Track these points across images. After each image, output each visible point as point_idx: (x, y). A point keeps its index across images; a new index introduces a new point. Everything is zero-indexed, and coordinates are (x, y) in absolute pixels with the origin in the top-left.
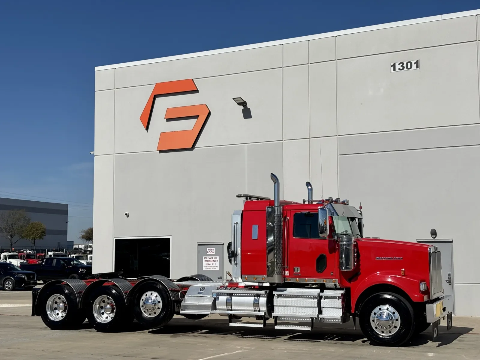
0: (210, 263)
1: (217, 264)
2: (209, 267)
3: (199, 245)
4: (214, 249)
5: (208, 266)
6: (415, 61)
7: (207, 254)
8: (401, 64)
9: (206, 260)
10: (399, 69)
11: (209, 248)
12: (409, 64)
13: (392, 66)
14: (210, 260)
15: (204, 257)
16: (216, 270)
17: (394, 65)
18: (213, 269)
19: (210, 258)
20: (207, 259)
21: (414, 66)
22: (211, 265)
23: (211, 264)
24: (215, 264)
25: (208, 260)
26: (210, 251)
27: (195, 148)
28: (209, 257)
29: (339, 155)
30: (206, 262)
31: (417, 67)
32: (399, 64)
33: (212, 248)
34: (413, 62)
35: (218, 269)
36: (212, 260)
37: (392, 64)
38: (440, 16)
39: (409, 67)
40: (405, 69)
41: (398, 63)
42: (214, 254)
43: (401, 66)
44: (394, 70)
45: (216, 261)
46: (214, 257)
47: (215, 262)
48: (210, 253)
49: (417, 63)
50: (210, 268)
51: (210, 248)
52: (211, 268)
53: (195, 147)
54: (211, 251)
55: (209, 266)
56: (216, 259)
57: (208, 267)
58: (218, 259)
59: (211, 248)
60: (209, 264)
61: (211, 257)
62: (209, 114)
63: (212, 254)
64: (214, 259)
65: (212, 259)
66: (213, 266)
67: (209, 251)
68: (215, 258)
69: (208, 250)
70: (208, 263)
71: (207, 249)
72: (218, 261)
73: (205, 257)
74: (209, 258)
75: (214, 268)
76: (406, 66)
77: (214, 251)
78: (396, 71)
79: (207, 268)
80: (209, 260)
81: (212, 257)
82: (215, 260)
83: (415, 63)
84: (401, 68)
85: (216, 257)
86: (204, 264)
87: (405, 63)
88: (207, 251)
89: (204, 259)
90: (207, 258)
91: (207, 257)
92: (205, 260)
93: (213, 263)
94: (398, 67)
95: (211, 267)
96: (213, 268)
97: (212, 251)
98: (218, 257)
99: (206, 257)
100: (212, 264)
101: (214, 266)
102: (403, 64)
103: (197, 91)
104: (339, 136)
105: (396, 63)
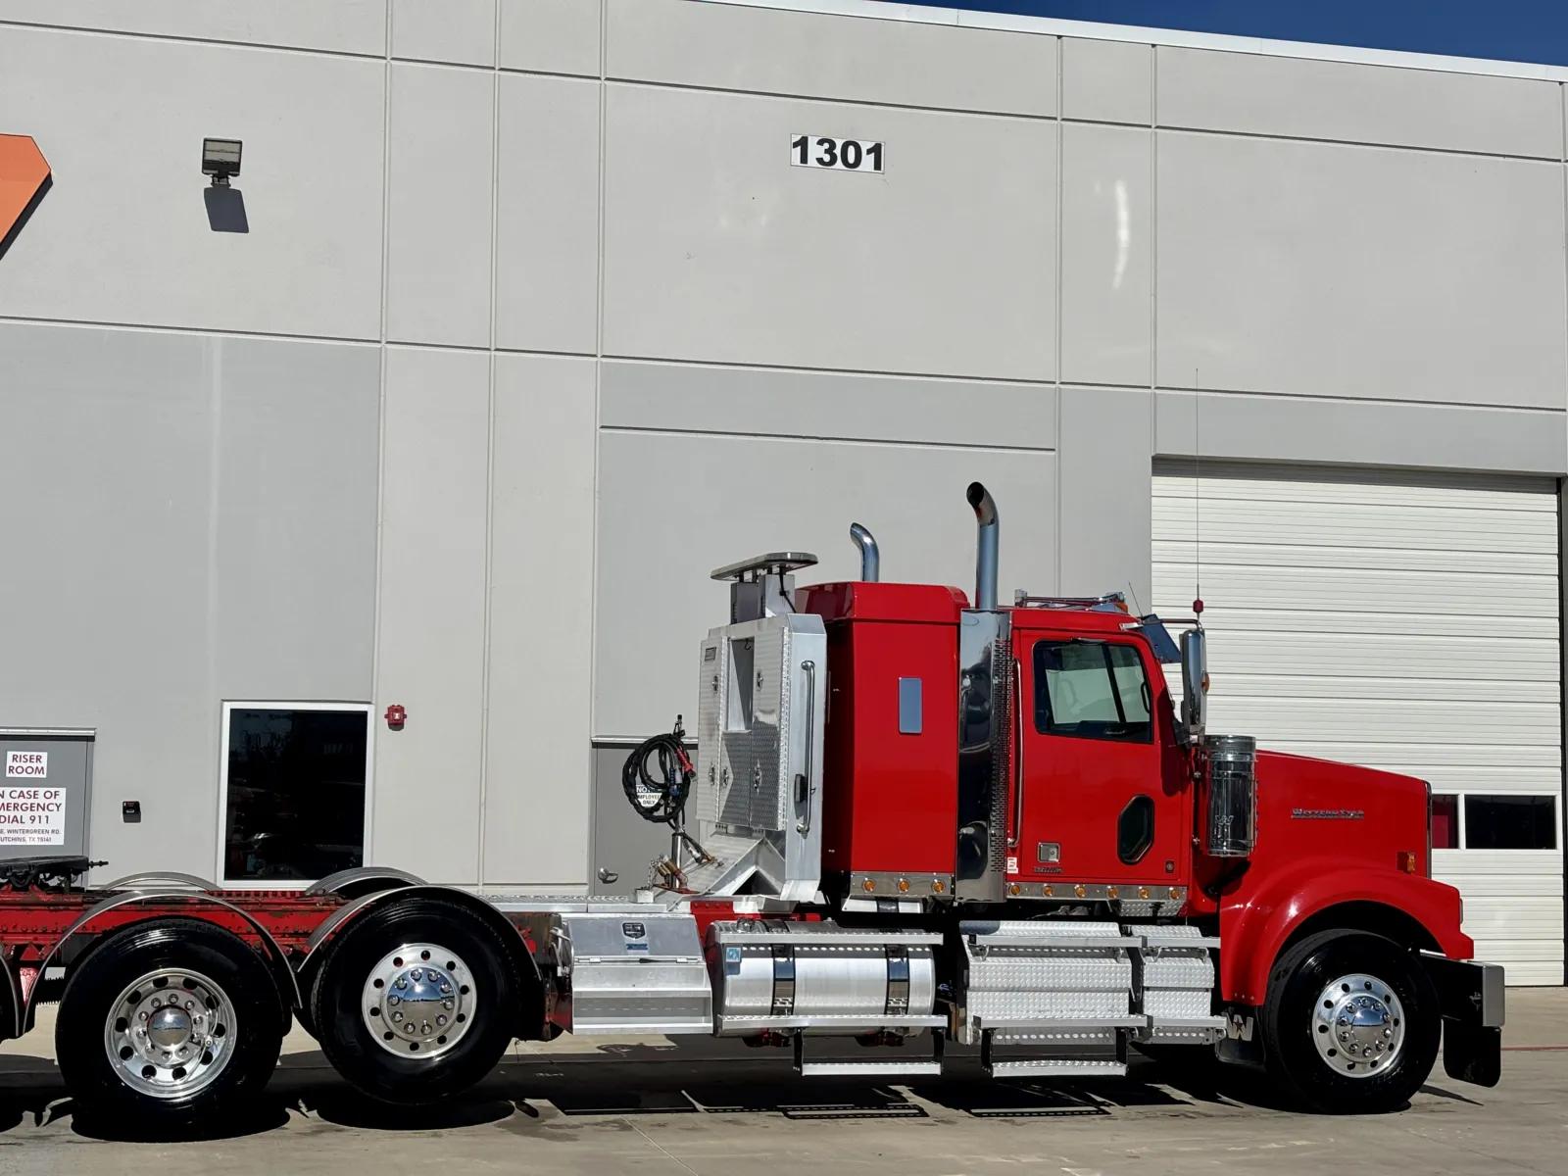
0: (19, 814)
1: (58, 819)
2: (15, 831)
4: (44, 755)
5: (7, 827)
6: (871, 145)
7: (8, 775)
8: (826, 146)
10: (820, 161)
11: (18, 753)
12: (851, 150)
13: (795, 145)
14: (21, 801)
16: (47, 843)
17: (803, 143)
18: (37, 843)
19: (22, 795)
20: (7, 799)
21: (868, 161)
22: (28, 825)
23: (26, 818)
24: (44, 820)
25: (13, 801)
26: (25, 766)
28: (19, 790)
29: (602, 427)
31: (877, 166)
32: (821, 142)
33: (35, 754)
34: (865, 146)
35: (59, 839)
36: (29, 801)
37: (797, 138)
38: (954, 11)
39: (851, 159)
40: (839, 164)
41: (817, 139)
42: (44, 776)
43: (826, 151)
44: (804, 159)
45: (50, 807)
46: (41, 791)
47: (43, 814)
48: (24, 775)
49: (876, 150)
50: (21, 835)
51: (23, 753)
52: (27, 836)
54: (28, 764)
55: (15, 826)
56: (52, 800)
57: (9, 831)
58: (62, 799)
59: (29, 754)
60: (15, 820)
61: (25, 790)
62: (47, 183)
63: (33, 775)
64: (41, 800)
65: (32, 800)
66: (36, 825)
67: (15, 765)
68: (48, 795)
69: (14, 759)
70: (12, 814)
71: (10, 754)
72: (63, 808)
74: (15, 795)
75: (42, 836)
76: (842, 154)
77: (44, 763)
78: (809, 164)
79: (4, 836)
80: (16, 801)
81: (33, 789)
82: (47, 802)
83: (869, 152)
84: (827, 158)
85: (53, 790)
87: (839, 144)
88: (10, 762)
90: (7, 795)
91: (8, 790)
93: (36, 814)
94: (816, 151)
95: (28, 831)
96: (36, 835)
97: (34, 765)
98: (63, 791)
100: (33, 819)
101: (43, 826)
102: (833, 145)
104: (604, 356)
105: (810, 139)
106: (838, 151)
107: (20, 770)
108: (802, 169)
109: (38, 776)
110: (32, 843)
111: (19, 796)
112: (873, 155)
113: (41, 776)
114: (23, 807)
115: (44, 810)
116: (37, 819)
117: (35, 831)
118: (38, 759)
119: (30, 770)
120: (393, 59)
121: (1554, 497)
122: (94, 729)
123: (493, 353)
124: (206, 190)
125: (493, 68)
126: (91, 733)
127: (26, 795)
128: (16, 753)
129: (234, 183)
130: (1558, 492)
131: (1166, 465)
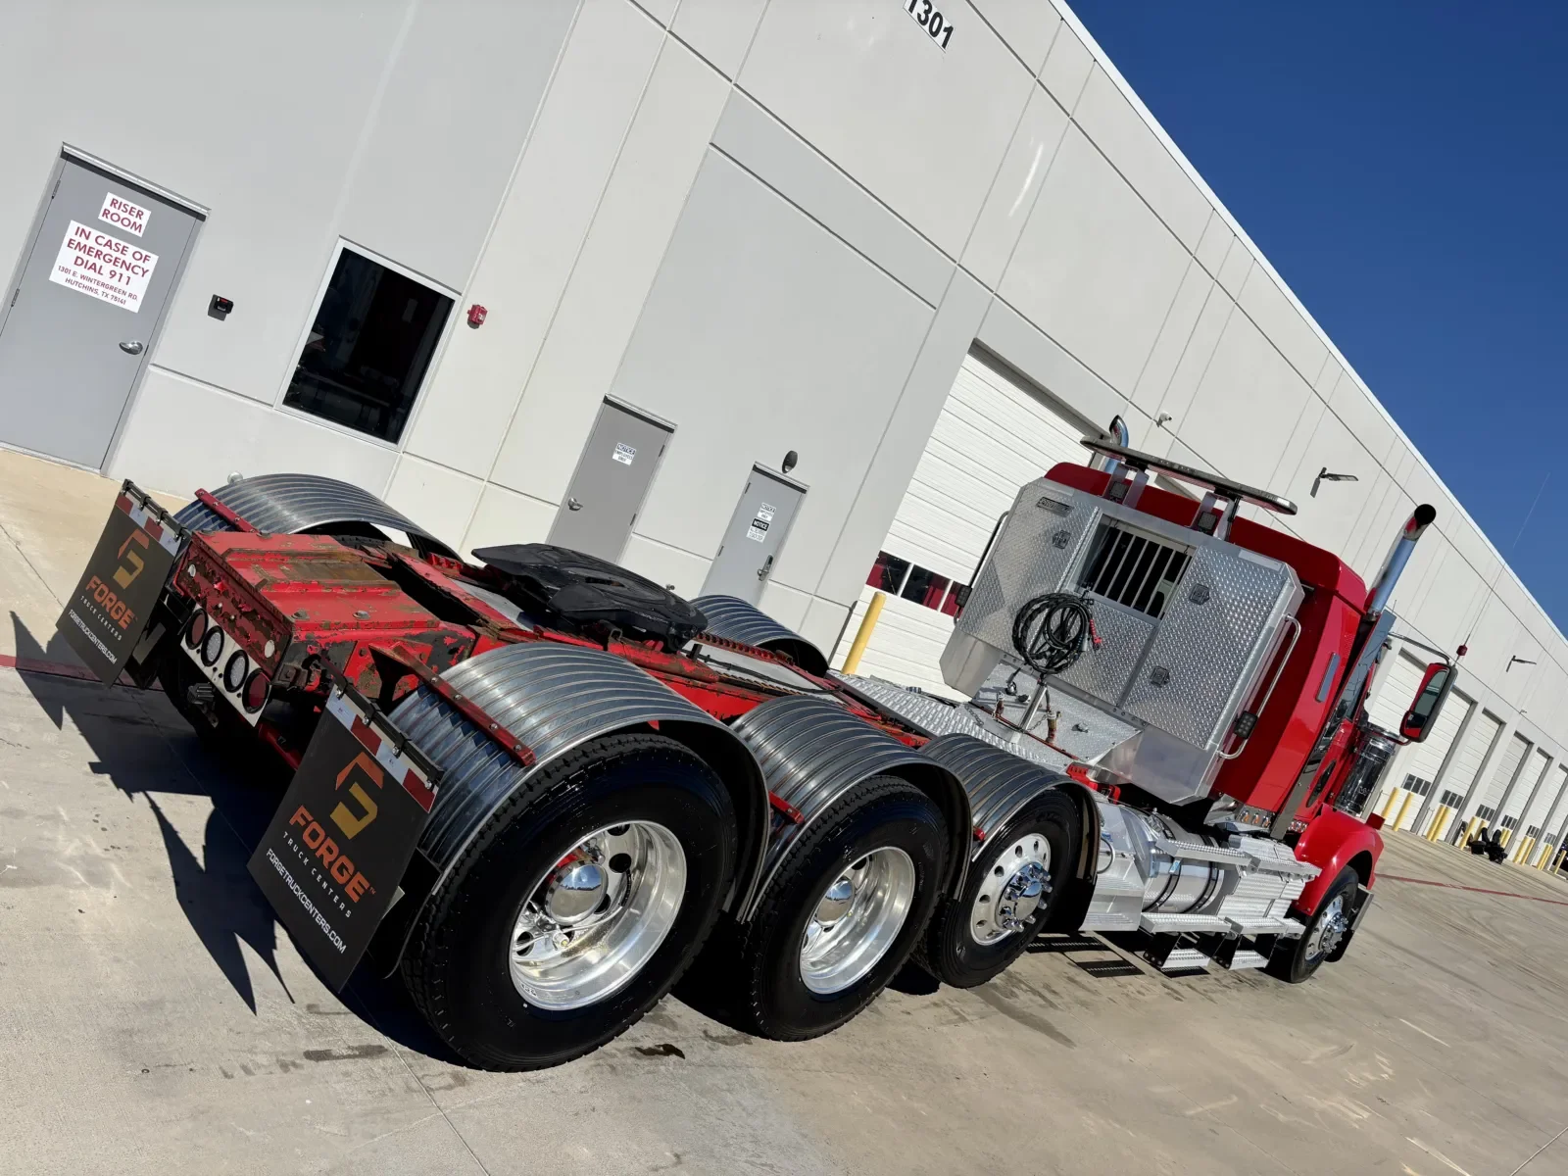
0: (99, 262)
1: (139, 285)
2: (90, 280)
3: (65, 156)
4: (147, 214)
5: (81, 270)
6: (948, 25)
7: (100, 217)
8: (927, 7)
9: (83, 241)
10: (919, 16)
11: (120, 199)
12: (937, 21)
14: (106, 250)
15: (74, 225)
16: (121, 305)
18: (108, 300)
19: (109, 244)
20: (91, 243)
21: (942, 35)
22: (105, 278)
23: (106, 271)
24: (124, 279)
25: (94, 245)
26: (123, 215)
28: (108, 237)
29: (711, 143)
30: (81, 254)
31: (944, 44)
33: (138, 208)
34: (946, 24)
35: (133, 306)
36: (115, 255)
39: (935, 28)
40: (927, 27)
42: (140, 235)
43: (925, 12)
44: (912, 9)
45: (136, 270)
46: (132, 249)
47: (127, 273)
48: (118, 225)
49: (949, 30)
50: (94, 286)
51: (124, 202)
52: (101, 289)
54: (127, 215)
55: (91, 274)
56: (140, 263)
57: (82, 277)
58: (150, 265)
59: (131, 205)
60: (93, 267)
61: (114, 241)
63: (128, 229)
64: (128, 259)
65: (118, 255)
66: (114, 282)
67: (113, 210)
68: (138, 256)
69: (113, 203)
70: (92, 260)
71: (110, 197)
72: (148, 275)
73: (82, 226)
74: (104, 242)
75: (116, 294)
76: (932, 20)
77: (144, 221)
78: (911, 14)
79: (73, 279)
80: (101, 248)
81: (123, 243)
82: (134, 263)
83: (946, 30)
84: (923, 18)
85: (144, 253)
86: (66, 256)
87: (933, 11)
88: (107, 205)
89: (70, 233)
90: (92, 238)
91: (95, 233)
92: (77, 239)
93: (118, 270)
94: (920, 7)
95: (103, 284)
96: (111, 292)
97: (133, 219)
98: (154, 258)
99: (88, 229)
100: (113, 274)
101: (122, 285)
102: (930, 9)
104: (736, 85)
106: (931, 16)
107: (115, 217)
108: (906, 13)
109: (133, 231)
110: (104, 298)
111: (106, 244)
112: (946, 34)
113: (137, 233)
114: (107, 258)
115: (128, 269)
116: (118, 276)
117: (111, 288)
118: (140, 214)
119: (126, 222)
122: (208, 209)
123: (666, 33)
126: (204, 211)
127: (113, 247)
128: (116, 197)
131: (979, 350)
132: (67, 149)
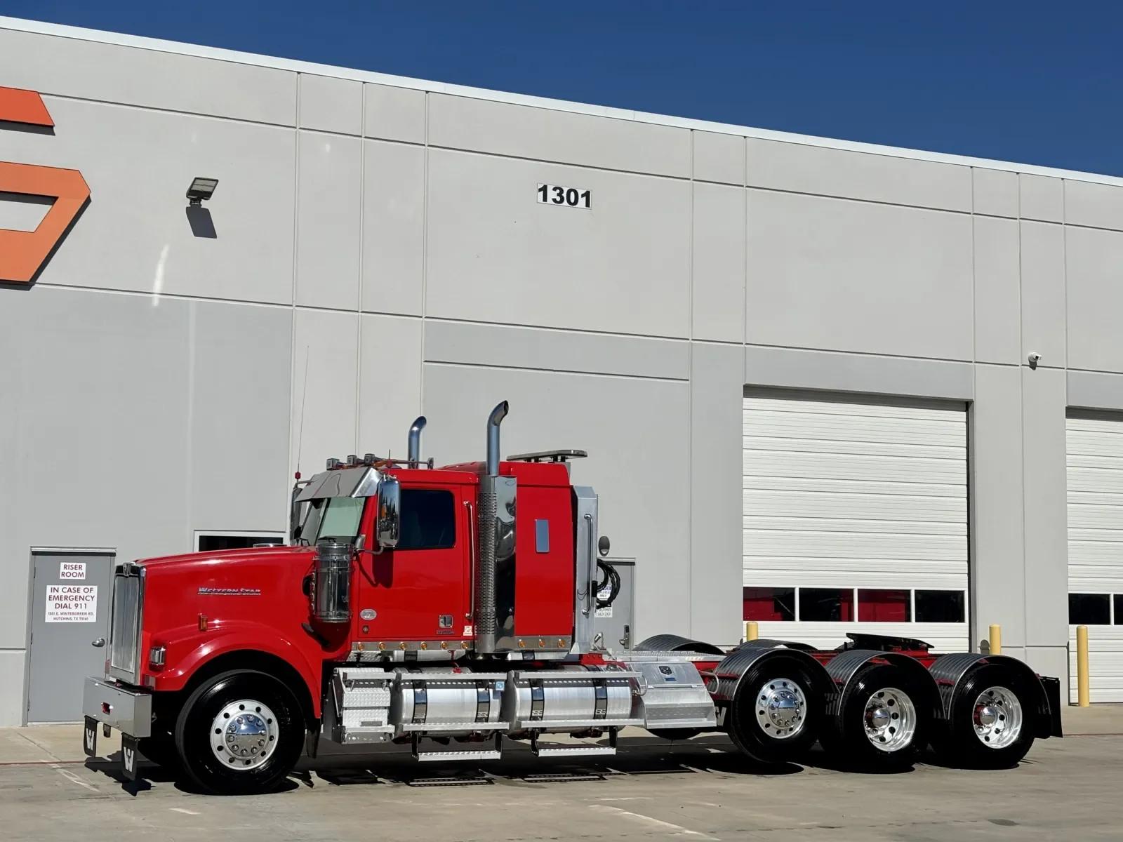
0: (67, 602)
1: (92, 606)
2: (66, 614)
3: (35, 553)
4: (84, 565)
5: (60, 610)
6: (584, 192)
7: (61, 578)
8: (558, 191)
9: (56, 594)
10: (554, 200)
11: (68, 564)
12: (572, 194)
13: (540, 190)
14: (69, 594)
15: (49, 588)
16: (86, 621)
17: (544, 189)
18: (79, 621)
19: (70, 590)
20: (60, 593)
21: (582, 201)
22: (73, 610)
23: (72, 605)
24: (83, 606)
25: (64, 594)
26: (72, 572)
27: (36, 286)
28: (68, 587)
29: (426, 362)
30: (57, 602)
31: (588, 204)
32: (555, 189)
33: (78, 564)
34: (580, 192)
35: (93, 619)
36: (74, 594)
37: (541, 186)
38: (632, 112)
39: (572, 199)
40: (565, 202)
41: (553, 187)
42: (84, 578)
43: (558, 195)
44: (545, 199)
45: (88, 598)
46: (82, 587)
47: (83, 602)
48: (71, 578)
49: (587, 195)
50: (68, 616)
51: (70, 564)
52: (73, 617)
53: (37, 281)
54: (74, 570)
55: (65, 610)
56: (89, 594)
57: (62, 614)
58: (95, 592)
59: (74, 564)
60: (66, 606)
61: (72, 587)
62: (88, 201)
63: (77, 578)
64: (82, 594)
65: (76, 594)
66: (78, 610)
67: (66, 571)
68: (86, 590)
69: (65, 567)
70: (63, 602)
71: (62, 565)
72: (95, 599)
73: (53, 586)
74: (65, 590)
75: (82, 616)
76: (567, 197)
77: (84, 570)
78: (548, 202)
79: (58, 616)
80: (66, 594)
81: (77, 587)
82: (86, 595)
83: (583, 196)
84: (558, 199)
85: (89, 587)
86: (50, 606)
87: (565, 190)
88: (62, 570)
89: (49, 593)
90: (60, 590)
91: (61, 587)
92: (53, 594)
93: (79, 602)
94: (552, 194)
95: (73, 613)
96: (78, 616)
97: (78, 571)
98: (95, 588)
99: (56, 587)
100: (76, 606)
101: (83, 610)
102: (562, 191)
103: (48, 129)
104: (426, 317)
105: (548, 186)
106: (565, 195)
107: (68, 574)
108: (544, 205)
109: (80, 578)
110: (77, 621)
111: (68, 591)
112: (585, 198)
113: (82, 578)
114: (71, 598)
115: (83, 600)
116: (79, 606)
117: (78, 613)
118: (80, 567)
119: (75, 575)
120: (301, 128)
121: (965, 413)
122: (115, 548)
123: (360, 314)
124: (187, 208)
125: (361, 136)
126: (113, 551)
127: (72, 591)
128: (66, 563)
129: (204, 204)
130: (967, 410)
131: (752, 391)
132: (34, 549)
